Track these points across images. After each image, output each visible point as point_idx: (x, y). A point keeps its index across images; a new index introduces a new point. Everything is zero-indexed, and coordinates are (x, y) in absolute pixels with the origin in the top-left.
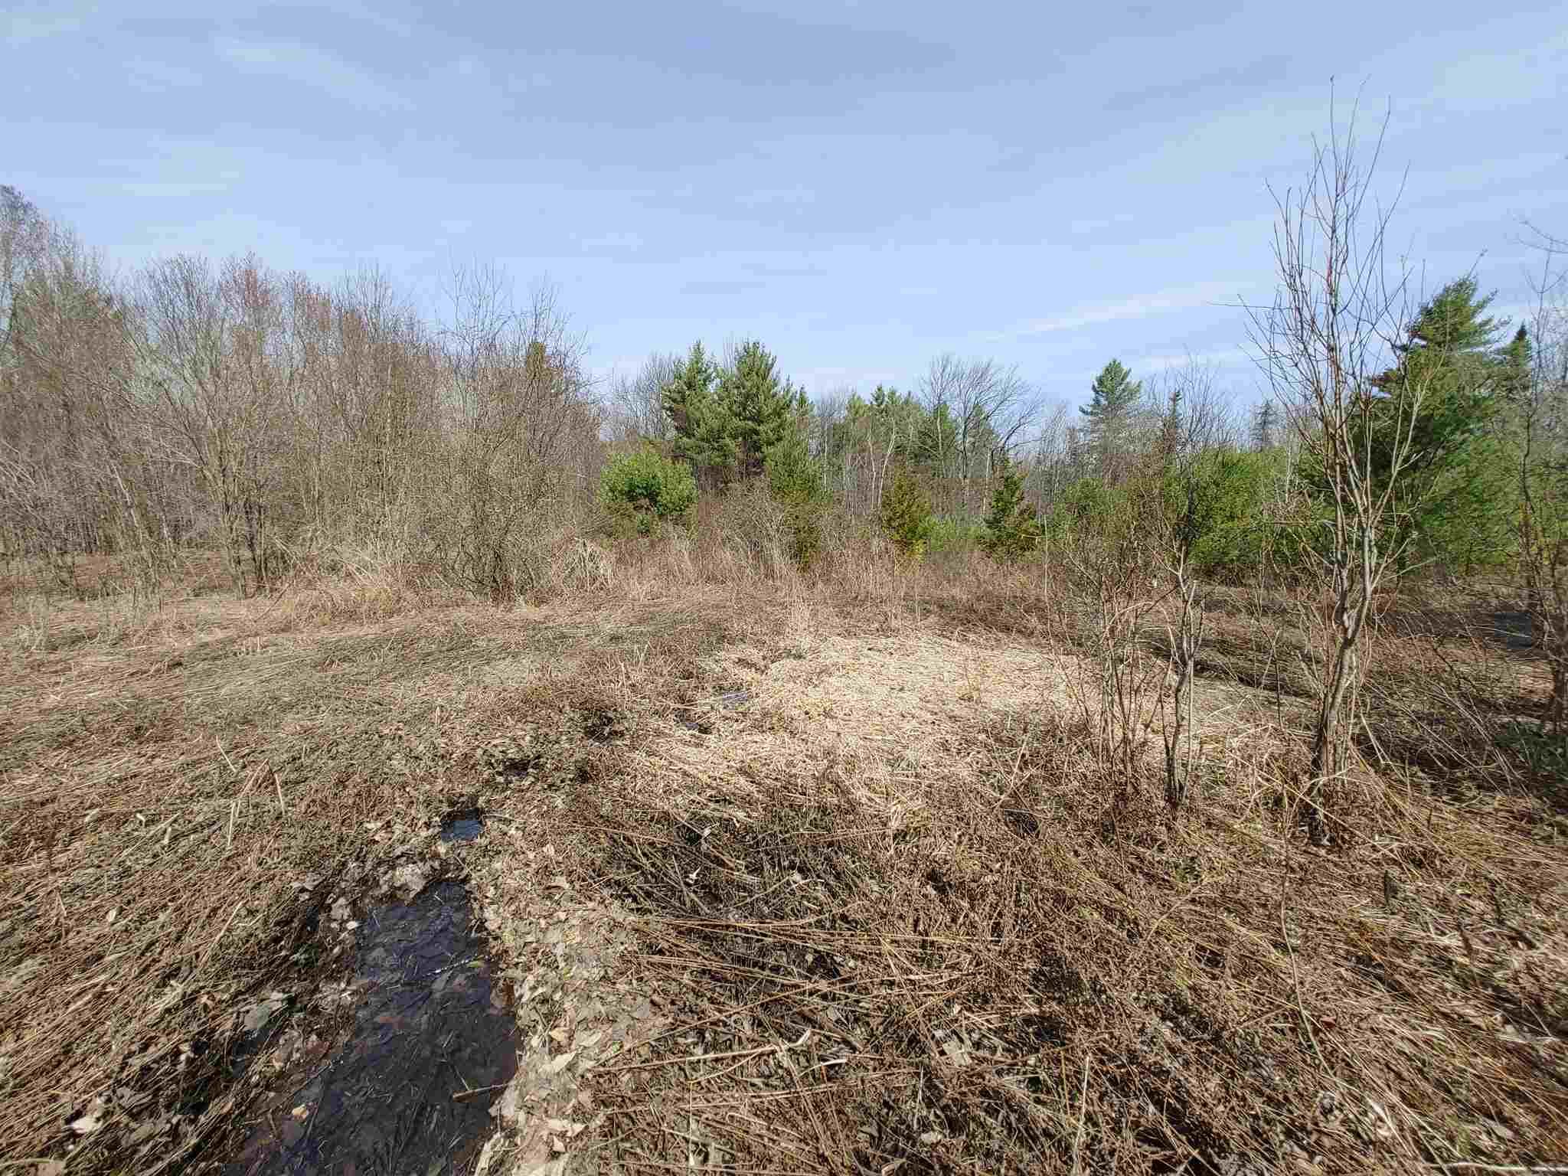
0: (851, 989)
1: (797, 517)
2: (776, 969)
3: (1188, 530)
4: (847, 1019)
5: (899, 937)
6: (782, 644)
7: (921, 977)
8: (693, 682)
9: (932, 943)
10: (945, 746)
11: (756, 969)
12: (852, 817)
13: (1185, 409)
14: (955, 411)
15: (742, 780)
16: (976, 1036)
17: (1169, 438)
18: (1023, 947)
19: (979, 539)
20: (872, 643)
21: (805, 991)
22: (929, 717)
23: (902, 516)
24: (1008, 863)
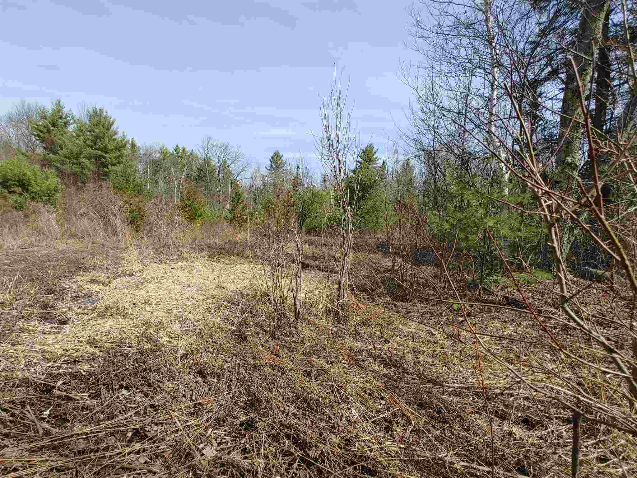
0: (154, 442)
1: (131, 204)
2: (106, 449)
3: (302, 216)
4: (151, 459)
5: (183, 406)
6: (120, 270)
7: (193, 422)
8: (55, 296)
9: (199, 404)
10: (209, 310)
11: (92, 454)
12: (158, 353)
13: (301, 172)
14: (214, 161)
15: (88, 348)
16: (219, 440)
17: (296, 183)
18: (240, 392)
19: (226, 218)
20: (173, 265)
21: (125, 454)
22: (202, 298)
23: (190, 206)
24: (234, 357)
